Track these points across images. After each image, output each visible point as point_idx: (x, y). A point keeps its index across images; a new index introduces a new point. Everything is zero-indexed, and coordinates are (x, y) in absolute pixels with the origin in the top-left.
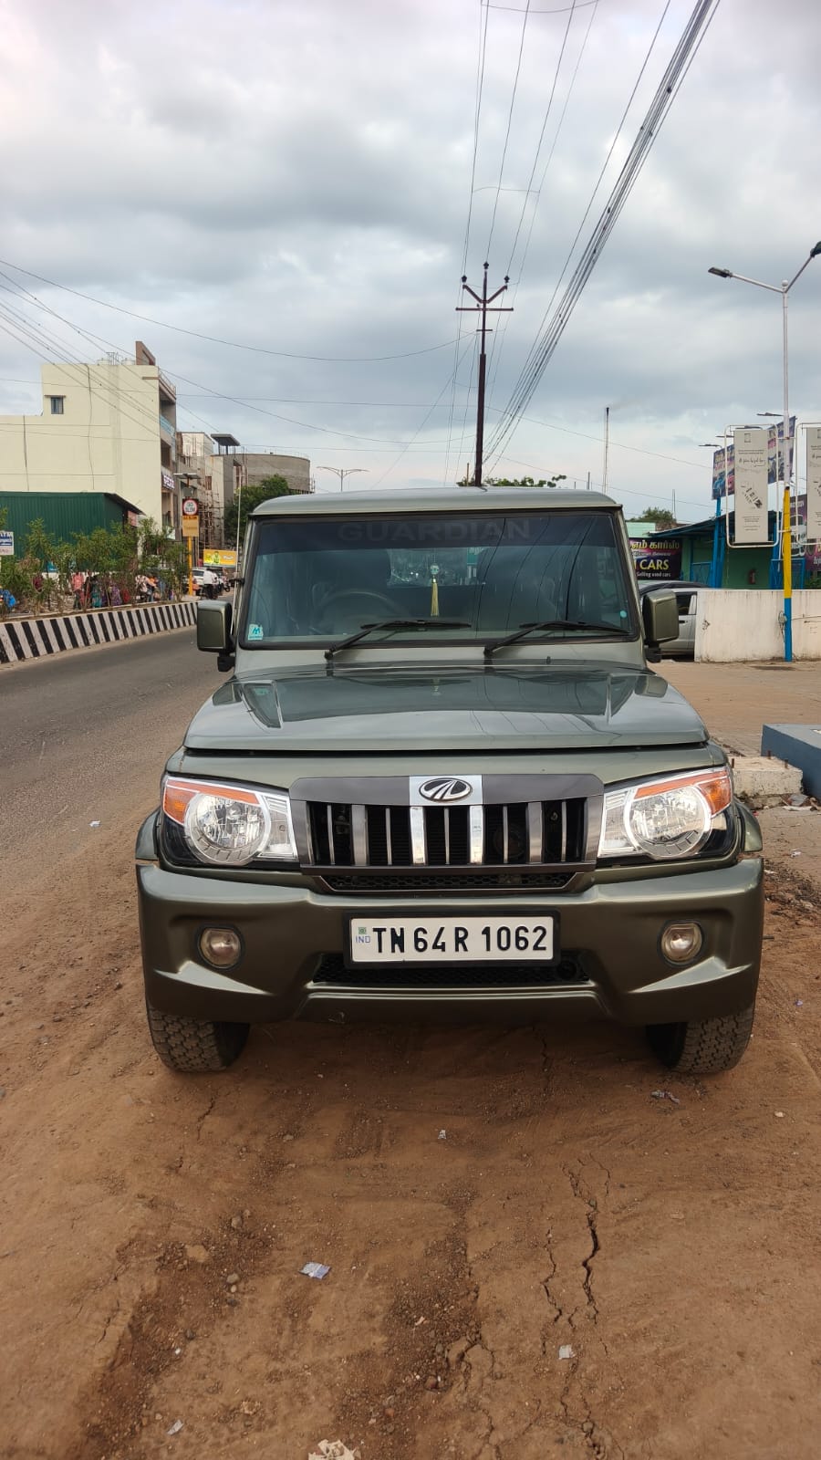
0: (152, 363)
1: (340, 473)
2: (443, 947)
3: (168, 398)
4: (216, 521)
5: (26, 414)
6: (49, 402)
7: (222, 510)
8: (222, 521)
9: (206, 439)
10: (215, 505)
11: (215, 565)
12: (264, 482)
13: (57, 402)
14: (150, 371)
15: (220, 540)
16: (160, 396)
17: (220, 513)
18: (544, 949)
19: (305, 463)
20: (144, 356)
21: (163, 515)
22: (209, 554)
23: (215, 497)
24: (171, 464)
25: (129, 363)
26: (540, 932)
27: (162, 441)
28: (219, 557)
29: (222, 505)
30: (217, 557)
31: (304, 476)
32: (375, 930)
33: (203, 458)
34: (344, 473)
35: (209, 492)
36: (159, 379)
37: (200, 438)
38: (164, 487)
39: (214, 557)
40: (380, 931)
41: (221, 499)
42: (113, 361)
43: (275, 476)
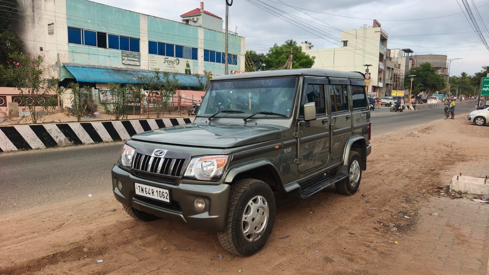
0: (379, 26)
1: (450, 60)
2: (150, 194)
3: (384, 37)
4: (401, 80)
5: (335, 47)
6: (343, 42)
7: (404, 76)
8: (403, 80)
9: (400, 51)
10: (401, 74)
11: (396, 96)
12: (421, 65)
13: (345, 43)
14: (378, 29)
15: (402, 87)
16: (381, 37)
17: (402, 77)
18: (168, 199)
19: (445, 57)
20: (377, 24)
21: (378, 79)
22: (394, 92)
23: (401, 72)
24: (383, 60)
25: (371, 27)
26: (167, 194)
27: (380, 52)
28: (398, 93)
29: (404, 74)
30: (397, 93)
31: (444, 62)
32: (139, 186)
33: (398, 58)
34: (451, 60)
35: (399, 70)
36: (381, 32)
37: (397, 51)
38: (379, 69)
39: (396, 93)
40: (139, 187)
41: (404, 72)
42: (365, 28)
43: (426, 63)
